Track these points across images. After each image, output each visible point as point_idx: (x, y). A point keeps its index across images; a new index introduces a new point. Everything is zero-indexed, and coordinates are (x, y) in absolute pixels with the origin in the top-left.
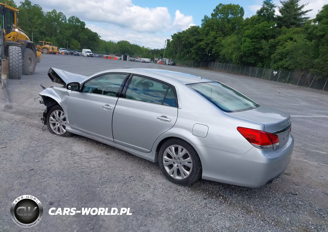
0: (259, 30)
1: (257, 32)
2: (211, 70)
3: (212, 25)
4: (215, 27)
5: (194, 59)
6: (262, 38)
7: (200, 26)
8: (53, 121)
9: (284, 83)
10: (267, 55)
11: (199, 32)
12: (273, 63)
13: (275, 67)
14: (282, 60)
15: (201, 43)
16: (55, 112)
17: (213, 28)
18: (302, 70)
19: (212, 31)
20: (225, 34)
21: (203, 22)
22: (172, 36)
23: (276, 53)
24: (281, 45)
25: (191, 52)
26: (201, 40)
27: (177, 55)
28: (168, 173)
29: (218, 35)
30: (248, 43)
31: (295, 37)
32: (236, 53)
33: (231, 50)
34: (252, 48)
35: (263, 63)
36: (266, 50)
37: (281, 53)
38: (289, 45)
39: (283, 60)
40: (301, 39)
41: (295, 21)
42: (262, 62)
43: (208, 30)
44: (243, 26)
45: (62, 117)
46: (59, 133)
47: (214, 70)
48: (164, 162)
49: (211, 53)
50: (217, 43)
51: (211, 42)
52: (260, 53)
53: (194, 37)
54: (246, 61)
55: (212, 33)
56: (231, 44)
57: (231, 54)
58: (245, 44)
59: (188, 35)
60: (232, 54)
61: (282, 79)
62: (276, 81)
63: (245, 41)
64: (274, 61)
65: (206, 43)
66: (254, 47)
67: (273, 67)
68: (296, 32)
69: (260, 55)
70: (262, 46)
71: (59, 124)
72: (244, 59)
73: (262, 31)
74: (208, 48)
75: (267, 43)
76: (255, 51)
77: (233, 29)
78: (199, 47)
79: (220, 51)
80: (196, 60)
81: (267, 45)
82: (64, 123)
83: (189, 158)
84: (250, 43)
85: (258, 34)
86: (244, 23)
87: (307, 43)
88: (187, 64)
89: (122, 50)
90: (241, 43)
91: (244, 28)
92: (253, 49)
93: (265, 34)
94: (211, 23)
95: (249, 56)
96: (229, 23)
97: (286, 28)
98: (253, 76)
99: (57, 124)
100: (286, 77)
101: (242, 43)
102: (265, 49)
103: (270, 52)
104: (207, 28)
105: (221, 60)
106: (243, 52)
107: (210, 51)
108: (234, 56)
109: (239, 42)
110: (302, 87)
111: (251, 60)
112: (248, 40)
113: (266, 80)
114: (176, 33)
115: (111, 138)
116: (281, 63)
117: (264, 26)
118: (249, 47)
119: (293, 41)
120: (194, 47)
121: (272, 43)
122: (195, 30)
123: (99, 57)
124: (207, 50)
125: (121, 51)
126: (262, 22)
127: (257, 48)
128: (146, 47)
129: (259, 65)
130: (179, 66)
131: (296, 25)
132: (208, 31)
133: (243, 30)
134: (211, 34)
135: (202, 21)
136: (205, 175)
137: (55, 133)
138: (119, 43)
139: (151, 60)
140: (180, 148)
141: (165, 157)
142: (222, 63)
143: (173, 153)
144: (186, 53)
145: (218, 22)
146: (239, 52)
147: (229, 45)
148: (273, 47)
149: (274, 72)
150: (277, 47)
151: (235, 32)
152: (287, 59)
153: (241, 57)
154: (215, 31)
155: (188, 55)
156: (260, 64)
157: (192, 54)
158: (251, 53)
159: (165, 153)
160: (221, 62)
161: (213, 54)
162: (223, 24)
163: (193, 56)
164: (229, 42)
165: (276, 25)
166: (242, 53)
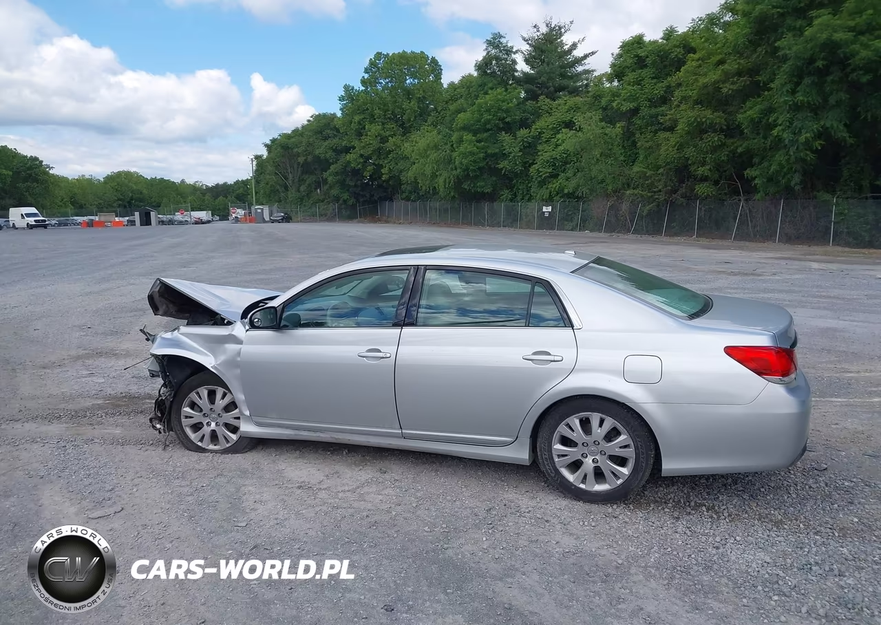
0: (488, 111)
1: (487, 116)
2: (387, 222)
3: (367, 109)
4: (377, 112)
5: (337, 199)
6: (500, 129)
7: (339, 114)
8: (192, 417)
9: (572, 230)
10: (519, 168)
11: (338, 131)
12: (538, 186)
13: (543, 196)
14: (556, 176)
15: (349, 157)
16: (198, 393)
17: (372, 116)
18: (608, 196)
19: (371, 123)
20: (406, 129)
21: (345, 102)
22: (266, 145)
23: (539, 160)
24: (547, 141)
25: (325, 181)
26: (347, 150)
27: (289, 193)
28: (571, 483)
29: (388, 133)
30: (469, 145)
31: (579, 119)
32: (445, 174)
33: (430, 167)
34: (482, 155)
35: (512, 190)
36: (514, 157)
37: (552, 160)
38: (568, 141)
39: (559, 177)
40: (590, 123)
41: (565, 82)
42: (511, 188)
43: (362, 122)
44: (447, 103)
45: (220, 403)
46: (216, 448)
47: (395, 223)
48: (556, 460)
49: (380, 178)
50: (390, 152)
51: (374, 151)
52: (501, 166)
53: (326, 143)
54: (473, 191)
55: (374, 129)
56: (426, 151)
57: (431, 176)
58: (462, 149)
59: (311, 140)
60: (434, 176)
61: (566, 223)
62: (552, 229)
63: (461, 141)
64: (539, 182)
65: (362, 156)
66: (486, 152)
67: (538, 196)
68: (573, 106)
69: (503, 172)
70: (504, 150)
71: (213, 424)
72: (466, 187)
73: (497, 113)
74: (369, 168)
75: (513, 140)
76: (490, 163)
77: (423, 114)
78: (346, 167)
79: (401, 172)
80: (345, 201)
81: (514, 145)
82: (229, 417)
83: (622, 437)
84: (475, 145)
85: (488, 121)
86: (446, 96)
87: (608, 131)
88: (321, 215)
89: (122, 197)
90: (452, 145)
91: (451, 107)
92: (484, 159)
93: (504, 118)
94: (364, 103)
95: (476, 177)
96: (410, 99)
97: (549, 100)
98: (494, 223)
99: (209, 424)
100: (573, 215)
101: (454, 146)
102: (512, 155)
103: (525, 160)
104: (357, 118)
105: (407, 194)
106: (461, 168)
107: (376, 175)
108: (441, 180)
109: (446, 144)
110: (615, 235)
111: (484, 185)
112: (468, 137)
113: (528, 230)
114: (276, 136)
115: (395, 429)
116: (555, 185)
117: (498, 100)
118: (474, 154)
119: (576, 130)
120: (332, 167)
121: (525, 140)
122: (325, 125)
123: (60, 224)
124: (367, 174)
125: (119, 200)
126: (492, 89)
127: (494, 155)
128: (190, 181)
129: (503, 195)
130: (301, 221)
131: (569, 92)
132: (361, 124)
133: (448, 113)
134: (370, 131)
135: (340, 100)
136: (670, 465)
137: (204, 448)
138: (109, 179)
139: (213, 215)
140: (595, 418)
141: (558, 447)
142: (412, 201)
143: (577, 434)
144: (313, 186)
145: (381, 98)
146: (452, 169)
147: (424, 154)
148: (530, 148)
149: (545, 209)
150: (540, 147)
151: (430, 120)
152: (570, 173)
153: (459, 182)
154: (377, 122)
155: (320, 190)
156: (506, 194)
157: (331, 187)
158: (480, 168)
159: (556, 437)
160: (407, 199)
161: (384, 181)
162: (395, 102)
163: (335, 192)
164: (421, 149)
165: (523, 95)
166: (459, 170)
